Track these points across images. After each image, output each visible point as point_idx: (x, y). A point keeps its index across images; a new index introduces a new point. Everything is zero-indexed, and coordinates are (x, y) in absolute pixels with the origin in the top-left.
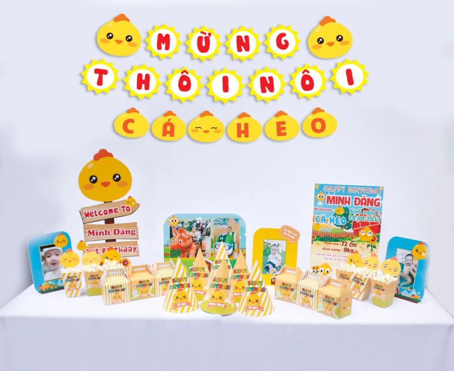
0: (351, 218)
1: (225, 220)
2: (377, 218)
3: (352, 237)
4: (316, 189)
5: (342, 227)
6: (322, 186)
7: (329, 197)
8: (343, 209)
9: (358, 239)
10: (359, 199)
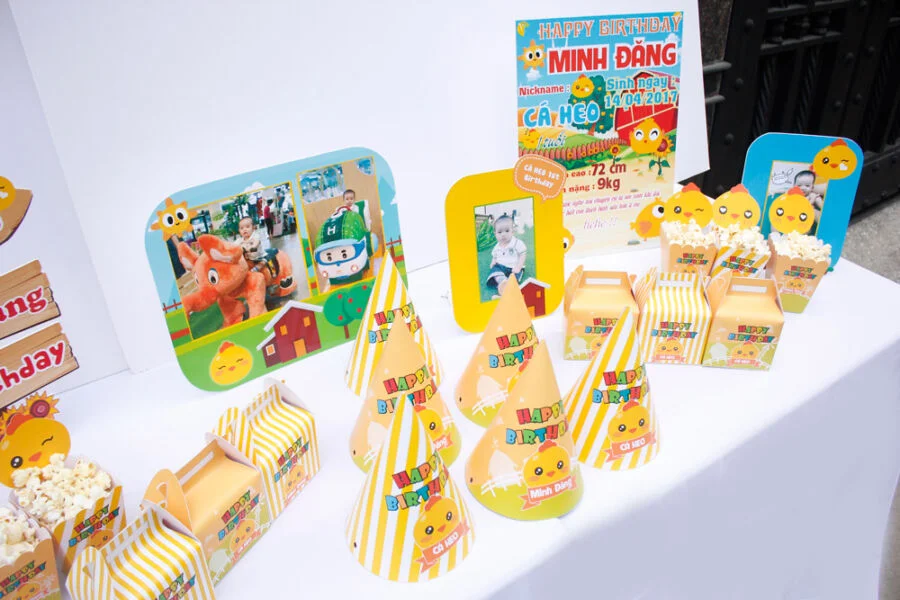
0: (610, 102)
1: (330, 172)
2: (669, 91)
3: (615, 150)
4: (518, 36)
5: (591, 128)
6: (533, 25)
7: (554, 55)
8: (591, 83)
9: (629, 150)
10: (626, 49)
